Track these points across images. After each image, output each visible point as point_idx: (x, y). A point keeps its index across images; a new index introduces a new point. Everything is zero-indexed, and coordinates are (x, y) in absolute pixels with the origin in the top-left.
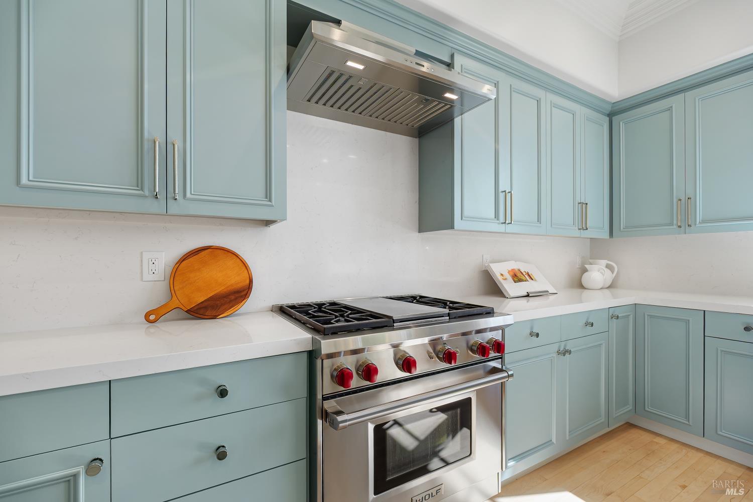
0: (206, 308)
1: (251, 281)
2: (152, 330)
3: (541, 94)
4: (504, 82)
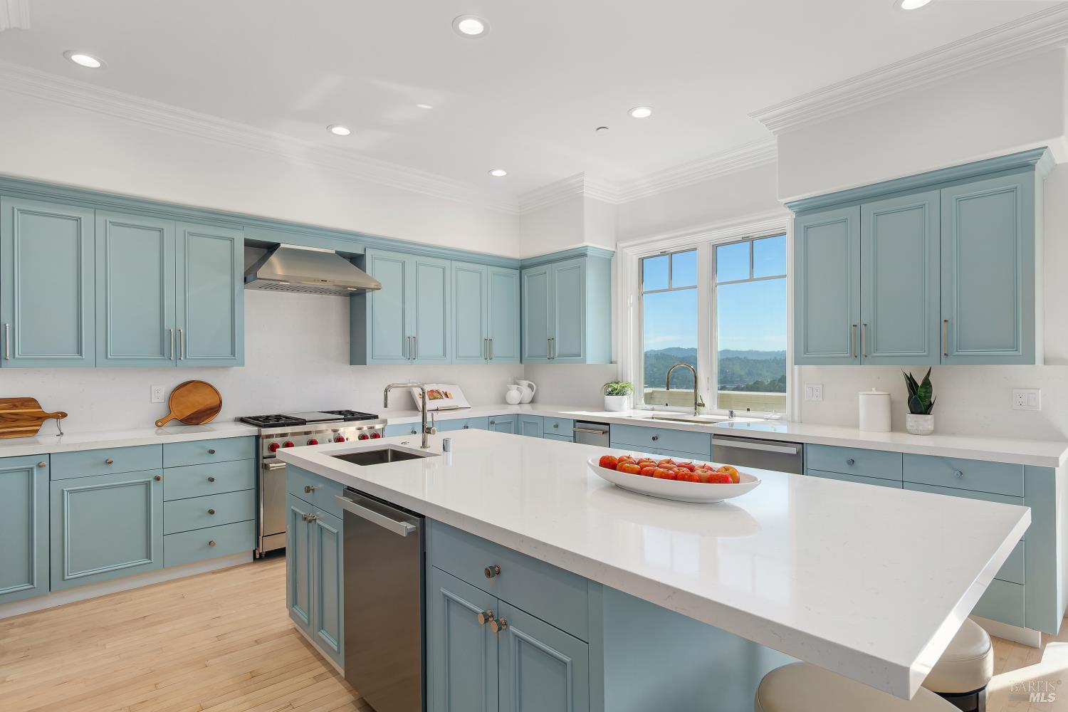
0: (192, 419)
1: (221, 402)
2: (160, 431)
3: (447, 263)
4: (410, 261)
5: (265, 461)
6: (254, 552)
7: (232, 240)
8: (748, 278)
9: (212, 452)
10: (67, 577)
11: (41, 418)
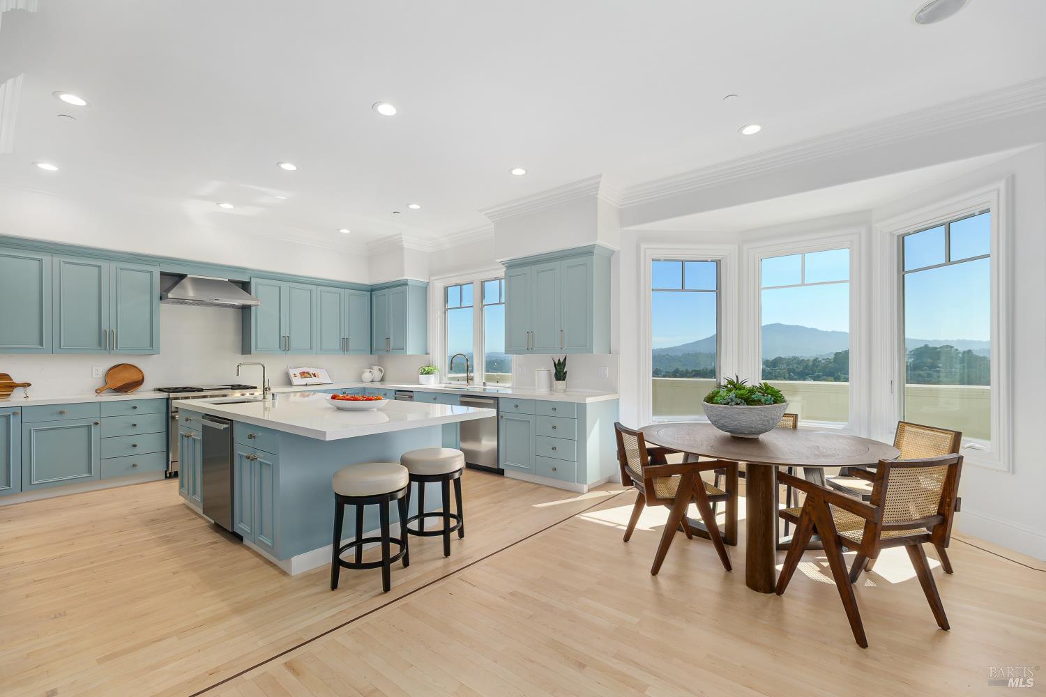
0: (122, 388)
1: (144, 378)
2: (100, 394)
3: (313, 287)
4: (285, 286)
5: (173, 414)
6: (166, 472)
7: (151, 273)
8: (498, 302)
9: (135, 408)
10: (33, 483)
11: (13, 386)
